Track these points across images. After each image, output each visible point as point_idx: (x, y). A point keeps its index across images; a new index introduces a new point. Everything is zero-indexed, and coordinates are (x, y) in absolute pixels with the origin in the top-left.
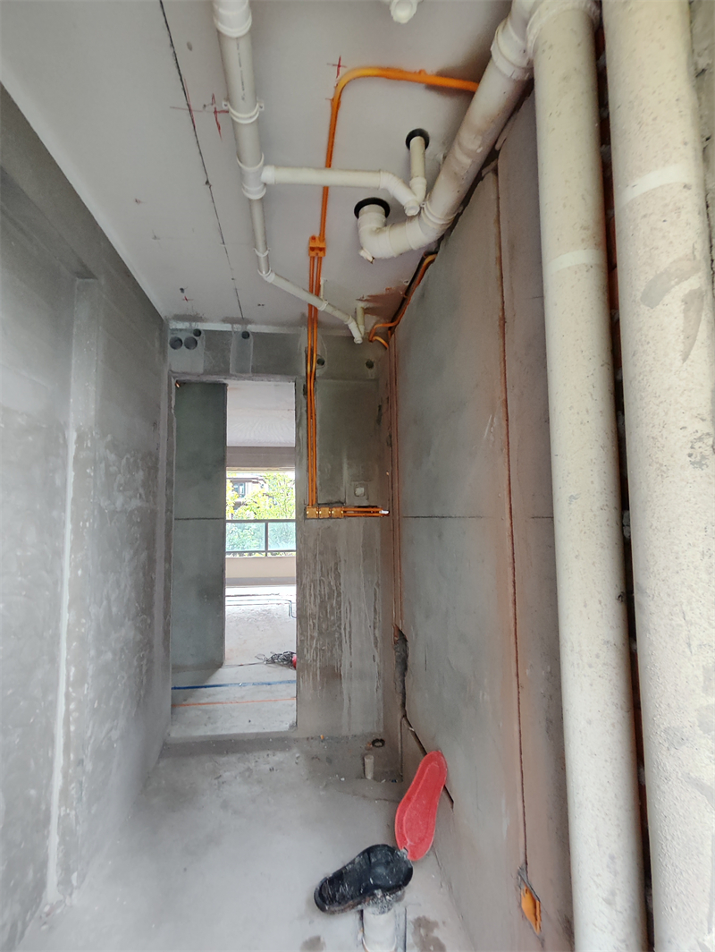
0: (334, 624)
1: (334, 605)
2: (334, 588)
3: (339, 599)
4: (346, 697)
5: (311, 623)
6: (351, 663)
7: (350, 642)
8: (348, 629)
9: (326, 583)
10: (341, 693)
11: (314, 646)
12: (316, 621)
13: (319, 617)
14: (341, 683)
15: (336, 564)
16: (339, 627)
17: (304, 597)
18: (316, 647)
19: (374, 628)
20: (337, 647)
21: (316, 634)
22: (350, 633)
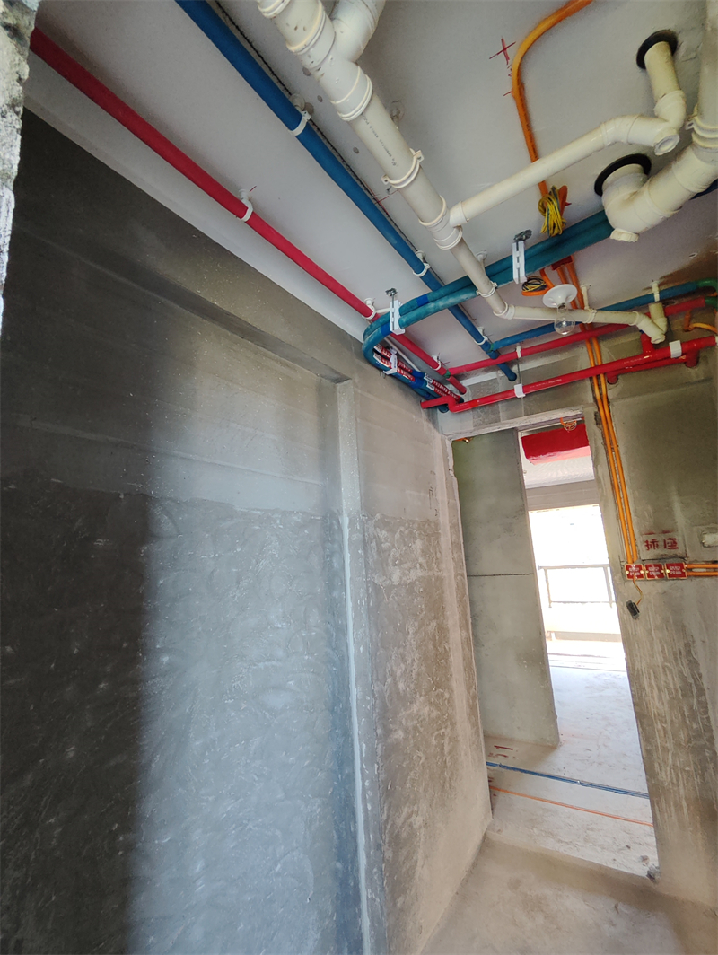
0: (700, 736)
2: (691, 681)
3: (702, 699)
5: (659, 727)
9: (676, 672)
11: (670, 761)
12: (668, 726)
13: (672, 721)
15: (687, 646)
16: (711, 742)
17: (641, 688)
20: (711, 771)
21: (670, 745)
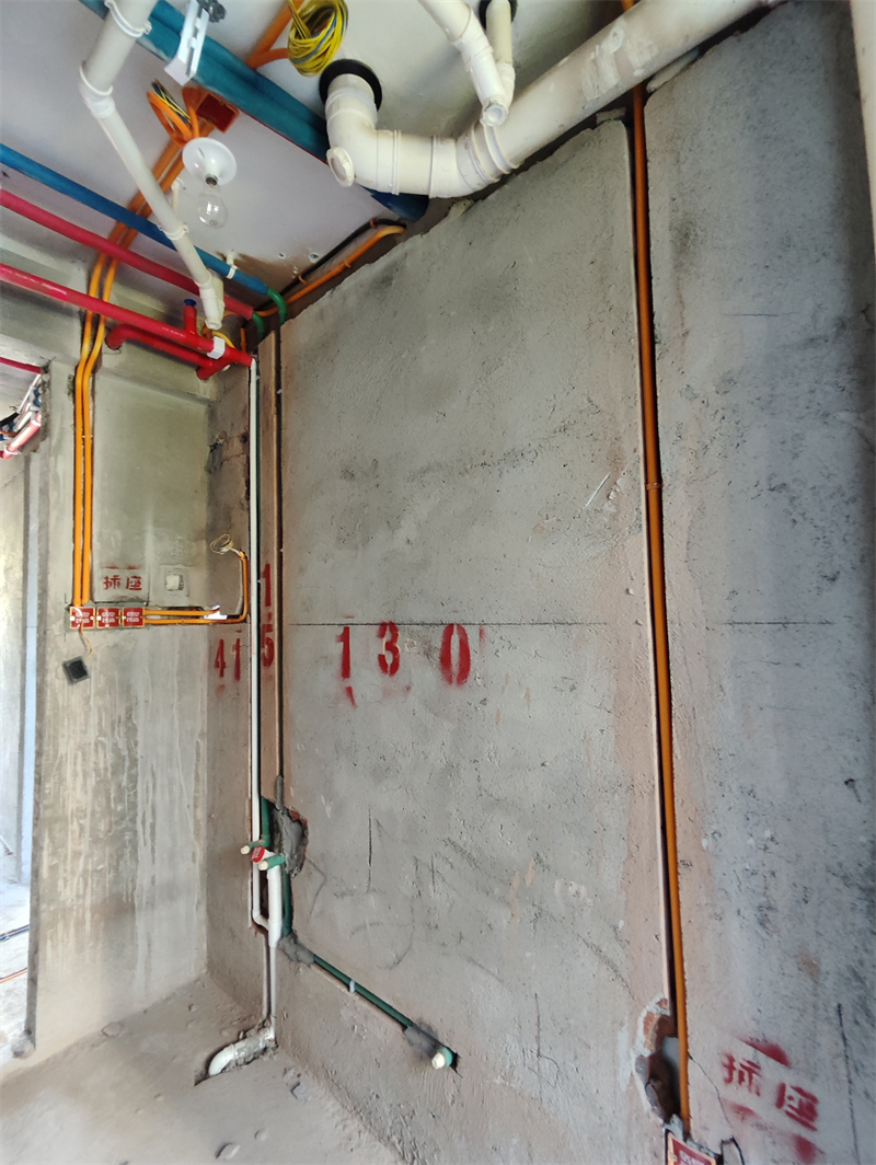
0: (122, 819)
1: (124, 784)
2: (125, 753)
3: (133, 772)
4: (141, 943)
5: (75, 826)
6: (153, 878)
7: (153, 841)
8: (149, 821)
9: (109, 746)
10: (133, 936)
11: (80, 867)
12: (86, 822)
13: (93, 812)
14: (134, 919)
16: (133, 821)
18: (85, 871)
19: (195, 806)
20: (127, 856)
21: (84, 846)
22: (153, 826)
